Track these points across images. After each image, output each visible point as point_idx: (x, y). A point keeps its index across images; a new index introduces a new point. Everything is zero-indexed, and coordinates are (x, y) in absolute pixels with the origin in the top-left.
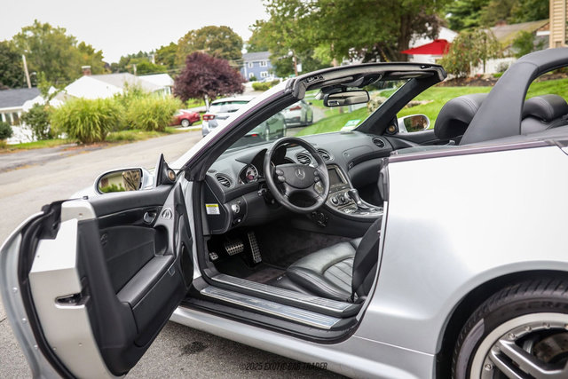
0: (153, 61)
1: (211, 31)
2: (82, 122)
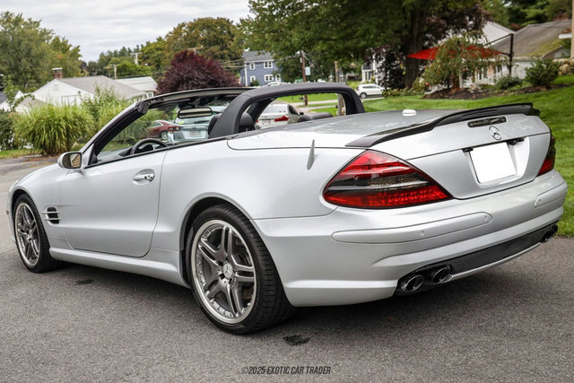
0: (136, 62)
1: (205, 24)
2: (47, 132)
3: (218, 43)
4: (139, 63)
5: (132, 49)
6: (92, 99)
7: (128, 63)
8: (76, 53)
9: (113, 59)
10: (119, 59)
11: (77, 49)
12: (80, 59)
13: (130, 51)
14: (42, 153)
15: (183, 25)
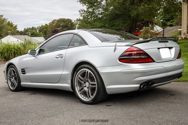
0: (38, 32)
1: (63, 20)
2: (7, 53)
3: (66, 27)
4: (39, 32)
5: (36, 27)
6: (23, 42)
7: (35, 32)
8: (15, 27)
9: (29, 30)
10: (31, 31)
11: (16, 26)
12: (17, 29)
13: (35, 28)
14: (4, 60)
15: (55, 20)
